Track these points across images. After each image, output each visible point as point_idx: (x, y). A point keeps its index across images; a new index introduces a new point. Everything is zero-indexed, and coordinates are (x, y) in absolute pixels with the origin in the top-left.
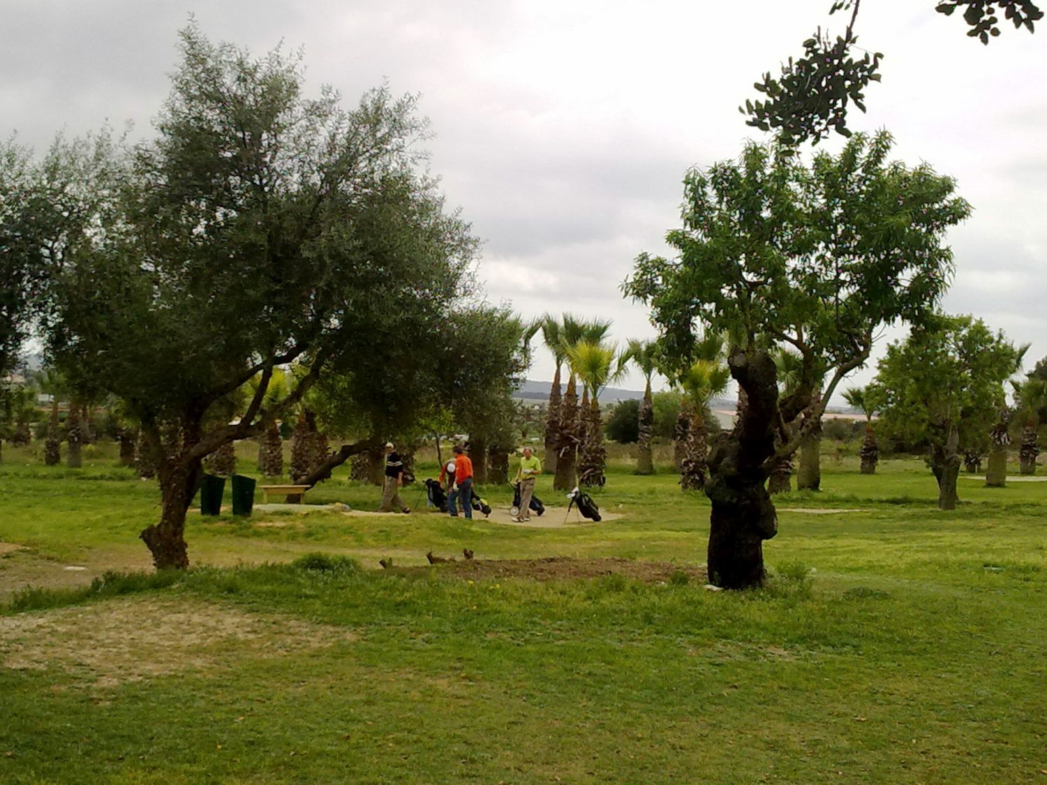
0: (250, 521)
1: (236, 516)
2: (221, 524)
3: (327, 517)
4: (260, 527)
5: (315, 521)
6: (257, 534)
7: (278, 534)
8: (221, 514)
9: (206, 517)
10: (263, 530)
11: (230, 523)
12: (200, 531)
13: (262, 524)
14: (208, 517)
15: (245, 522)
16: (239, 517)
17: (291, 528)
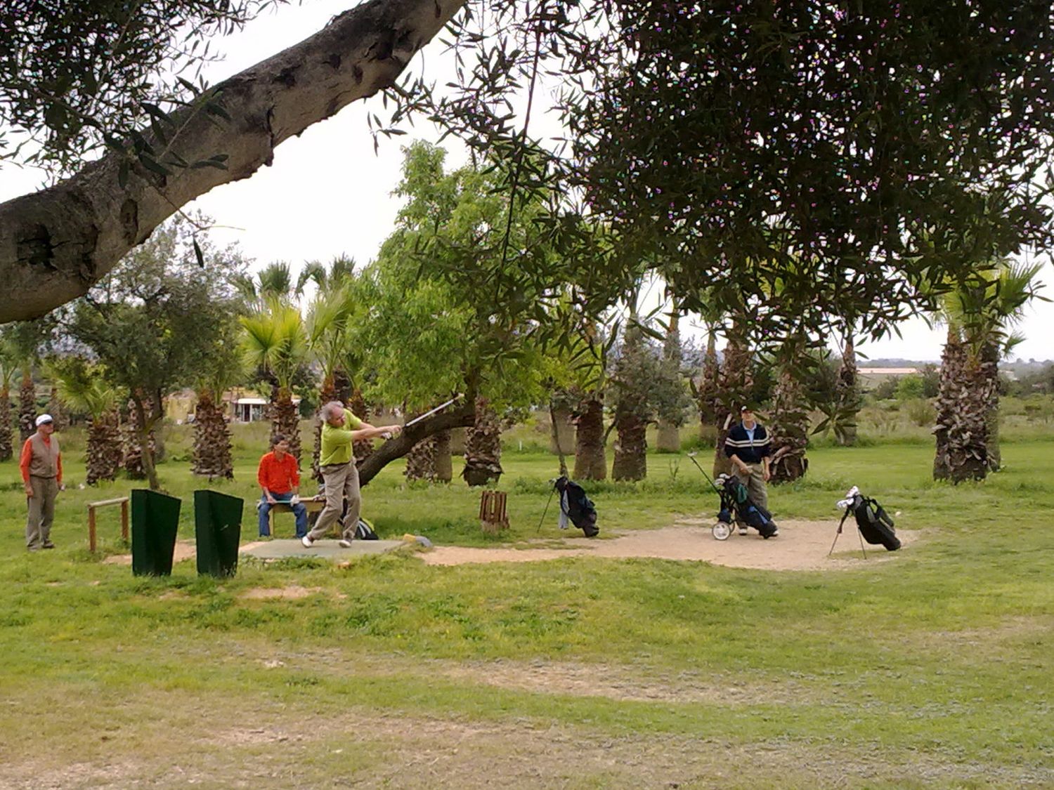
0: (232, 587)
1: (205, 576)
2: (171, 596)
3: (392, 573)
4: (256, 601)
5: (369, 584)
6: (248, 621)
7: (291, 617)
8: (175, 571)
9: (142, 580)
10: (257, 610)
11: (191, 593)
12: (126, 615)
13: (259, 594)
14: (146, 580)
15: (222, 590)
16: (209, 578)
17: (319, 602)
